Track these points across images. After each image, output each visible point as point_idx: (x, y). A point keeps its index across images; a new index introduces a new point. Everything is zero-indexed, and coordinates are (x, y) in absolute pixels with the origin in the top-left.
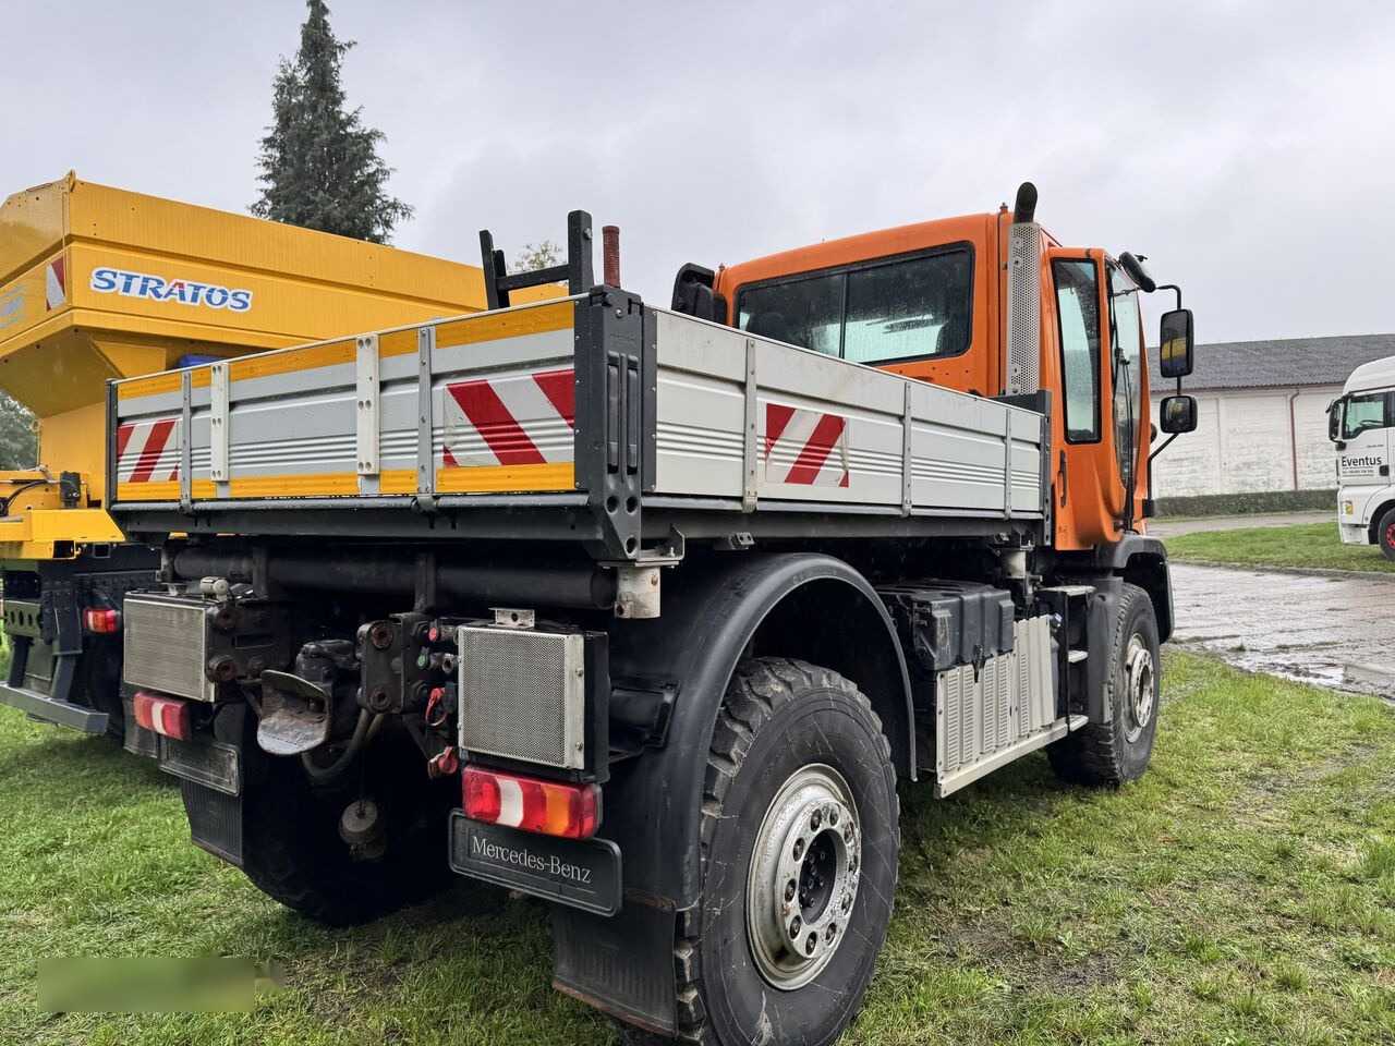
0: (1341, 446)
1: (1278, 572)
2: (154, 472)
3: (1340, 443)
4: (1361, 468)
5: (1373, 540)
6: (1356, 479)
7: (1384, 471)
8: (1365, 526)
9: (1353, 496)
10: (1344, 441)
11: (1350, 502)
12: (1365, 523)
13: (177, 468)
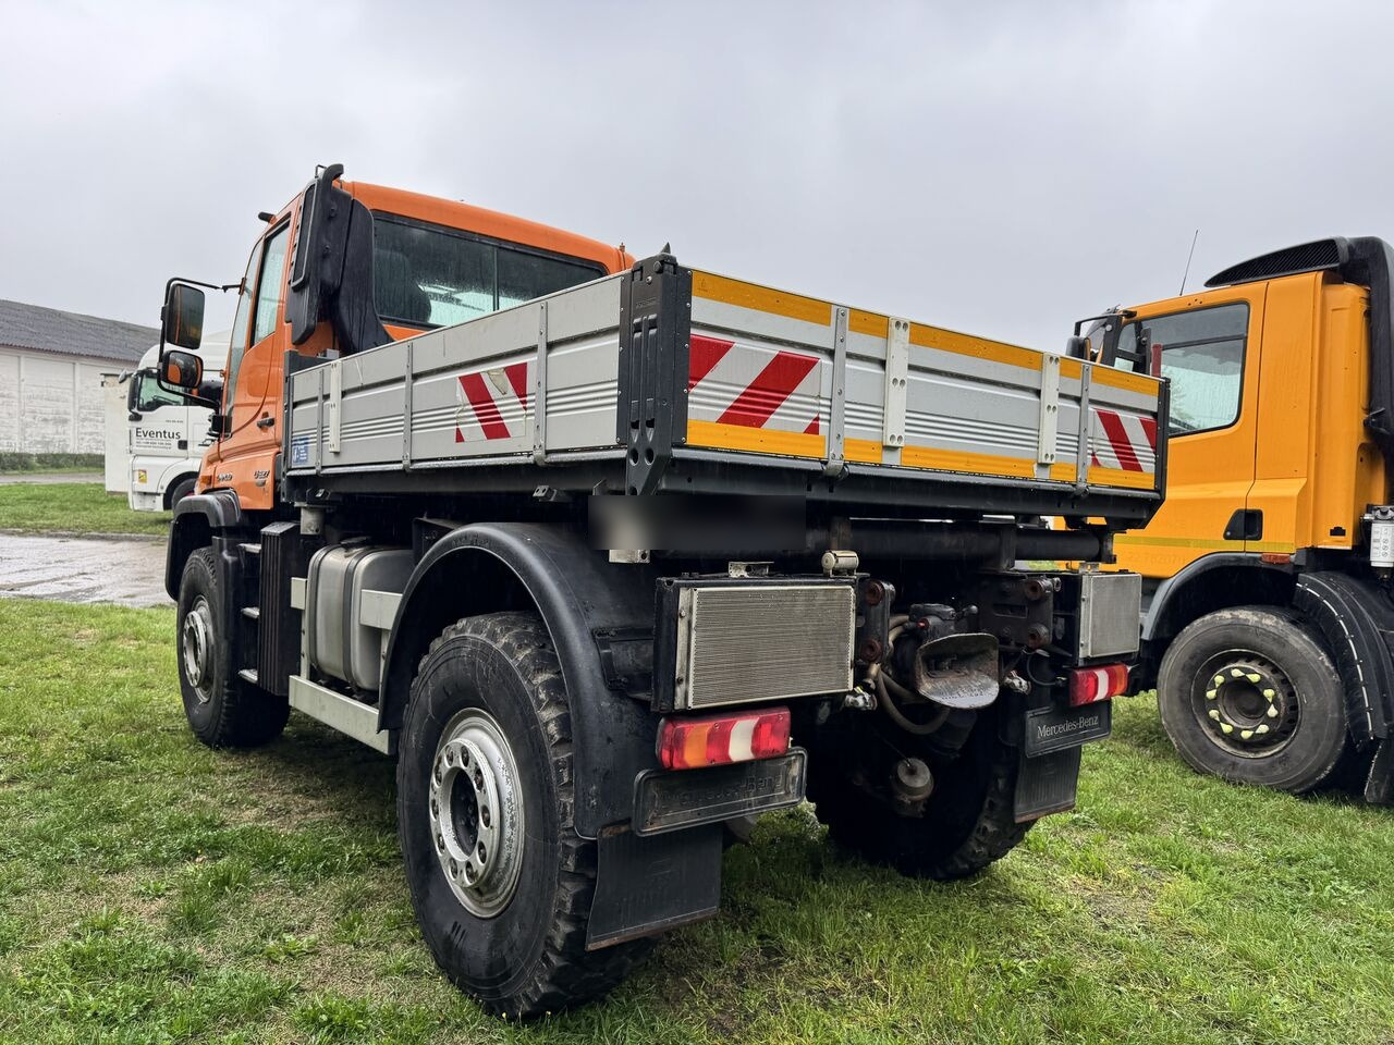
0: (136, 418)
1: (78, 537)
2: (772, 416)
3: (136, 414)
4: (159, 440)
5: (167, 505)
6: (148, 450)
7: (183, 445)
8: (159, 494)
9: (149, 466)
10: (140, 413)
11: (145, 472)
12: (160, 491)
13: (817, 419)
